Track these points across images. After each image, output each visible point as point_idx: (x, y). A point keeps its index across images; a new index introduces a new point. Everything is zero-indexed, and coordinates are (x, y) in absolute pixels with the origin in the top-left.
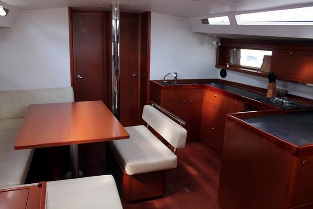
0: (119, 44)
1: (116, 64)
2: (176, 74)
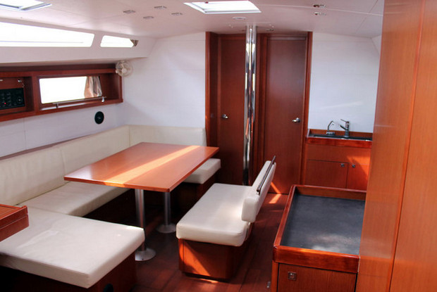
0: (254, 75)
1: (250, 101)
2: (348, 122)
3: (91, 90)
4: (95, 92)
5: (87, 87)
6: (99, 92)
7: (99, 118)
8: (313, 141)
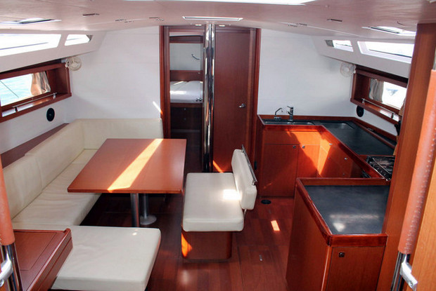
2: (292, 108)
3: (38, 87)
4: (43, 88)
5: (34, 83)
6: (47, 88)
7: (51, 115)
8: (270, 128)
